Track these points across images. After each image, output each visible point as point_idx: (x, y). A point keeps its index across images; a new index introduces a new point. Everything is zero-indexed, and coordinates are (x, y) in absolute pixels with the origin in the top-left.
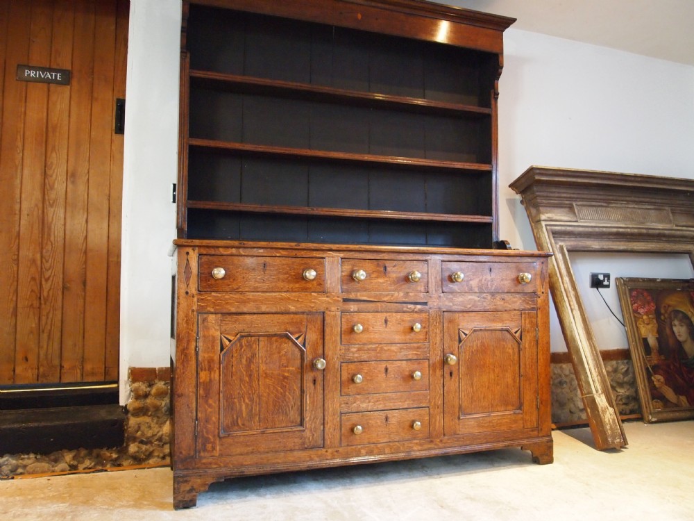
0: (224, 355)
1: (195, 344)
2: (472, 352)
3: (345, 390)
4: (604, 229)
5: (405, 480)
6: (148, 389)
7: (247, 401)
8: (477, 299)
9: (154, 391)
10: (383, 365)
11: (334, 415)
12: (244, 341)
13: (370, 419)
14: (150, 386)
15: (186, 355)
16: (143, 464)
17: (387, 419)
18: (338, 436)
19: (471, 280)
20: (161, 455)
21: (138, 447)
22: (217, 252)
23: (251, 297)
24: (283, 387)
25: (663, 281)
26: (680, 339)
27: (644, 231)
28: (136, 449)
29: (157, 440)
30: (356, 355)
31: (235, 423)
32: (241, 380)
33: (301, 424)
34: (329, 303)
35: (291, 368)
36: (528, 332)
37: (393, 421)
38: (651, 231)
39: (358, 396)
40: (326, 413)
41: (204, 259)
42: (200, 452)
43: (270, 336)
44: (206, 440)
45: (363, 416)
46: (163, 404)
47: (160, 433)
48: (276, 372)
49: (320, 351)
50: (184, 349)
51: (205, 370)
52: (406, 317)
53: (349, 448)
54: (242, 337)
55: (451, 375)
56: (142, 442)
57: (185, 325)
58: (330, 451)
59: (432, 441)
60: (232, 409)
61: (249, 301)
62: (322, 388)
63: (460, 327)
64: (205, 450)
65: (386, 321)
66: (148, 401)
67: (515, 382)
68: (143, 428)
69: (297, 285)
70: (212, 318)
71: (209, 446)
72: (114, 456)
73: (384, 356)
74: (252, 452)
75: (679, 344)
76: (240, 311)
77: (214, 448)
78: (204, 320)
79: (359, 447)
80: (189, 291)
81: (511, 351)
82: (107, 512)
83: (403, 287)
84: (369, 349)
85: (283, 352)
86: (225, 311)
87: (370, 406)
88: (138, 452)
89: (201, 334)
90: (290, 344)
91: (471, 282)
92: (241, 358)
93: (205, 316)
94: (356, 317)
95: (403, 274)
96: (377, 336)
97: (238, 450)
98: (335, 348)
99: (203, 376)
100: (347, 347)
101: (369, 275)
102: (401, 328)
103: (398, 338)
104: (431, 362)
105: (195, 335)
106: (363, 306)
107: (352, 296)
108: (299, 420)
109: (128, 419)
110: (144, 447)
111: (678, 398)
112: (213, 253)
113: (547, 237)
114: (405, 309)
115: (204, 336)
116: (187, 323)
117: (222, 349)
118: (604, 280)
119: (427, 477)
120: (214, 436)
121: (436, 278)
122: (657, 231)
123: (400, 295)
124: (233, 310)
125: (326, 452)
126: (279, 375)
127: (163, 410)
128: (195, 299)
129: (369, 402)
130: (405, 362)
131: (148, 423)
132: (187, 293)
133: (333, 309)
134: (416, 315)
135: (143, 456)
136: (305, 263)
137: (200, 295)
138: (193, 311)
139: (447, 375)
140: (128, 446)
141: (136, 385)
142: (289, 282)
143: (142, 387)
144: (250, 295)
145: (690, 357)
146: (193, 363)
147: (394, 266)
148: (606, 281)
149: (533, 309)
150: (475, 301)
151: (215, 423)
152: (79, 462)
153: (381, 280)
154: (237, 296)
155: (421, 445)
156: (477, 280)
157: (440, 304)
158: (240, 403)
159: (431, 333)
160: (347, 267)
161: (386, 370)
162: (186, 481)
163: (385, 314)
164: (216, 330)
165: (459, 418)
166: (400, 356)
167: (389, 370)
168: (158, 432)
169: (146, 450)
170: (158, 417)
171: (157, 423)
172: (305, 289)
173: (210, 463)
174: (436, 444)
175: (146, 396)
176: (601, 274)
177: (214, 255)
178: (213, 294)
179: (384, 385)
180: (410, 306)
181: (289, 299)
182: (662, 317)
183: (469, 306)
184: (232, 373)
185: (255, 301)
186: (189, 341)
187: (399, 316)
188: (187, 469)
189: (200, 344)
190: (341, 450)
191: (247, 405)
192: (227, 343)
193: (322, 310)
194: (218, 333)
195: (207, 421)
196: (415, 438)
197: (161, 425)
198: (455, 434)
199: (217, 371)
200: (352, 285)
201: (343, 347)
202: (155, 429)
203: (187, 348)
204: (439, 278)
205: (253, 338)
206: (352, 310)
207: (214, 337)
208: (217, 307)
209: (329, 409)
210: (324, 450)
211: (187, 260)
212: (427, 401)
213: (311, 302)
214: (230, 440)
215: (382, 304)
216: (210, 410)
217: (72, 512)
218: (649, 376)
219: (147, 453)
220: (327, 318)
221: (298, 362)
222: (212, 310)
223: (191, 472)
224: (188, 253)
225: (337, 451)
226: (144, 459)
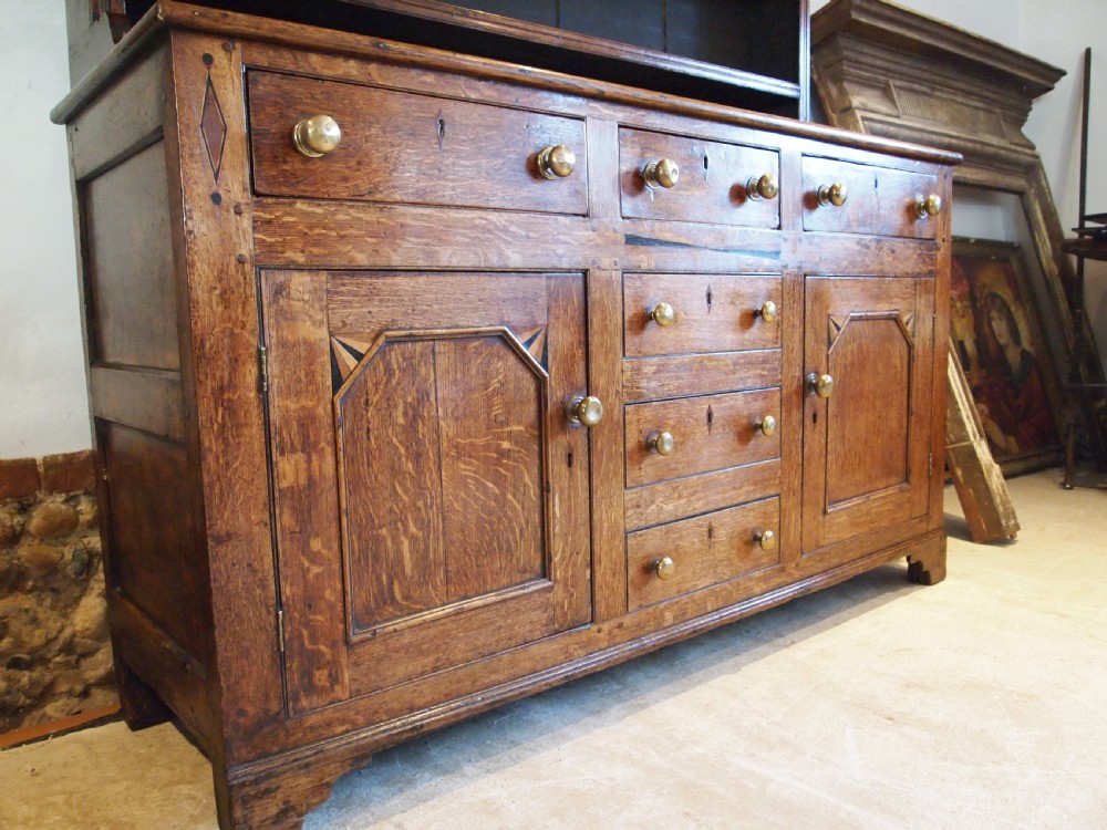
0: (344, 401)
1: (254, 370)
2: (845, 366)
3: (633, 474)
4: (934, 137)
6: (18, 519)
7: (413, 529)
8: (856, 247)
9: (36, 520)
10: (701, 408)
11: (613, 537)
12: (395, 356)
13: (681, 538)
14: (24, 509)
15: (231, 410)
16: (26, 724)
18: (622, 591)
19: (847, 204)
20: (79, 688)
21: (8, 679)
22: (303, 67)
23: (409, 221)
24: (499, 480)
25: (979, 242)
26: (1001, 341)
29: (60, 651)
30: (654, 384)
31: (385, 597)
32: (395, 472)
33: (545, 573)
34: (598, 245)
35: (516, 428)
36: (923, 322)
37: (721, 534)
39: (659, 487)
40: (596, 536)
41: (264, 85)
42: (296, 699)
43: (461, 339)
44: (312, 660)
45: (669, 532)
46: (69, 556)
47: (67, 632)
48: (480, 441)
49: (580, 376)
50: (222, 389)
51: (293, 450)
52: (746, 286)
53: (644, 612)
54: (391, 342)
55: (815, 421)
56: (16, 663)
57: (220, 309)
58: (606, 627)
59: (783, 569)
60: (376, 558)
61: (404, 231)
62: (586, 474)
63: (830, 311)
64: (311, 689)
65: (709, 297)
66: (23, 551)
67: (901, 427)
68: (15, 626)
70: (300, 282)
71: (321, 677)
73: (705, 384)
74: (435, 669)
75: (1001, 349)
76: (381, 262)
77: (335, 679)
78: (280, 290)
79: (662, 606)
80: (221, 192)
81: (898, 363)
84: (677, 368)
85: (495, 384)
86: (338, 262)
87: (682, 506)
88: (7, 691)
89: (271, 335)
90: (512, 360)
91: (848, 209)
92: (391, 406)
93: (280, 277)
94: (656, 286)
96: (693, 333)
97: (401, 671)
98: (613, 367)
99: (290, 469)
100: (635, 363)
102: (735, 313)
104: (784, 392)
105: (254, 341)
107: (644, 229)
108: (537, 563)
110: (25, 677)
111: (1007, 441)
112: (291, 67)
115: (282, 344)
116: (225, 299)
117: (337, 382)
120: (333, 645)
121: (794, 194)
124: (362, 259)
125: (599, 631)
126: (487, 447)
127: (70, 570)
128: (246, 222)
129: (680, 497)
130: (740, 395)
131: (27, 611)
132: (216, 198)
133: (606, 262)
134: (762, 283)
135: (23, 700)
137: (261, 206)
138: (241, 261)
139: (808, 421)
142: (505, 180)
144: (407, 215)
145: (1014, 372)
146: (255, 432)
149: (930, 273)
151: (331, 607)
153: (696, 192)
154: (370, 215)
155: (765, 579)
156: (857, 205)
157: (801, 256)
158: (395, 539)
159: (786, 325)
160: (631, 151)
162: (268, 792)
163: (707, 280)
164: (317, 324)
165: (825, 512)
166: (733, 381)
167: (716, 415)
168: (61, 630)
169: (33, 684)
170: (54, 591)
171: (53, 608)
173: (329, 724)
174: (789, 575)
175: (14, 538)
177: (294, 75)
178: (300, 205)
179: (705, 453)
180: (751, 259)
181: (505, 230)
183: (845, 263)
184: (369, 452)
185: (419, 233)
186: (235, 362)
187: (732, 283)
188: (265, 755)
189: (273, 369)
190: (627, 620)
191: (414, 540)
192: (351, 362)
193: (579, 261)
194: (324, 333)
195: (310, 602)
196: (757, 568)
197: (67, 607)
198: (818, 547)
199: (329, 450)
200: (645, 201)
201: (628, 365)
202: (53, 625)
203: (232, 386)
204: (798, 195)
205: (419, 347)
206: (643, 266)
207: (310, 347)
208: (316, 250)
209: (601, 524)
210: (594, 628)
211: (210, 83)
212: (777, 482)
213: (555, 241)
214: (377, 648)
215: (703, 253)
216: (316, 570)
219: (38, 691)
220: (593, 285)
221: (532, 408)
222: (301, 259)
223: (277, 761)
224: (208, 60)
225: (620, 626)
226: (29, 709)
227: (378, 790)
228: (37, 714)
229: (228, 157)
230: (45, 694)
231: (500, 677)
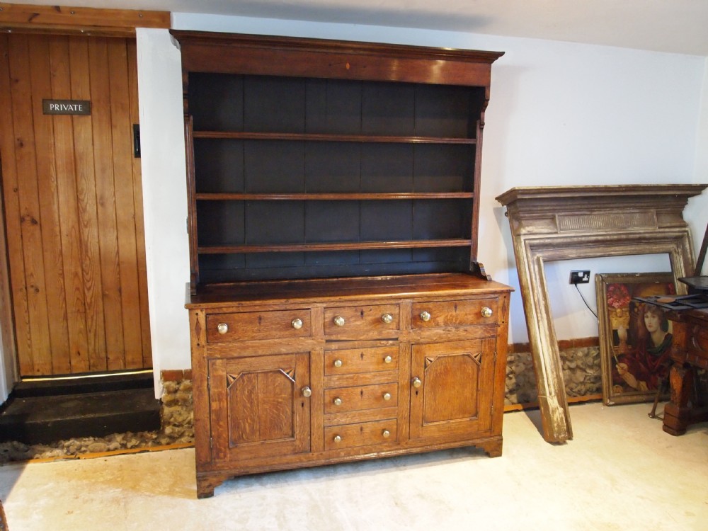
0: (230, 389)
1: (206, 383)
2: (436, 374)
3: (327, 410)
4: (583, 239)
5: (377, 471)
6: (178, 386)
7: (249, 421)
8: (442, 332)
9: (182, 387)
10: (359, 390)
11: (319, 428)
12: (245, 378)
13: (348, 430)
14: (178, 383)
15: (200, 391)
16: (177, 442)
17: (362, 429)
18: (322, 444)
19: (438, 317)
20: (191, 435)
21: (173, 429)
22: (221, 312)
23: (250, 344)
24: (277, 409)
25: (643, 275)
26: (650, 330)
27: (624, 237)
28: (171, 431)
29: (186, 423)
30: (337, 383)
31: (241, 437)
32: (245, 406)
33: (293, 436)
34: (315, 344)
35: (283, 396)
36: (487, 355)
37: (367, 430)
38: (631, 236)
39: (338, 414)
40: (312, 427)
41: (211, 317)
42: (214, 459)
43: (266, 373)
44: (219, 451)
45: (342, 428)
46: (190, 397)
47: (189, 418)
48: (271, 399)
49: (307, 381)
50: (198, 387)
51: (216, 401)
52: (380, 351)
53: (331, 451)
54: (244, 375)
55: (417, 393)
56: (175, 425)
57: (198, 369)
58: (316, 454)
59: (399, 444)
60: (238, 428)
61: (248, 347)
62: (309, 409)
63: (426, 355)
64: (218, 457)
65: (362, 355)
66: (178, 395)
67: (472, 395)
68: (175, 415)
69: (287, 333)
70: (219, 362)
71: (222, 455)
72: (154, 436)
73: (360, 382)
74: (255, 458)
75: (649, 334)
76: (242, 355)
77: (225, 456)
78: (214, 364)
79: (339, 451)
80: (200, 343)
81: (470, 372)
82: (150, 499)
83: (377, 326)
84: (347, 378)
85: (277, 384)
86: (229, 356)
87: (348, 420)
88: (172, 433)
89: (211, 375)
90: (283, 377)
91: (438, 319)
92: (244, 390)
93: (213, 361)
94: (337, 354)
95: (378, 316)
96: (354, 367)
97: (244, 456)
98: (319, 380)
99: (215, 405)
100: (329, 377)
101: (347, 320)
102: (374, 360)
103: (371, 368)
104: (400, 384)
105: (206, 376)
106: (342, 345)
107: (333, 337)
108: (290, 433)
109: (163, 409)
110: (177, 429)
111: (638, 384)
112: (218, 312)
113: (524, 252)
114: (379, 345)
115: (214, 376)
116: (199, 367)
117: (228, 385)
118: (583, 277)
119: (394, 469)
120: (225, 448)
121: (406, 318)
122: (638, 236)
123: (374, 334)
124: (235, 355)
125: (313, 455)
126: (274, 401)
128: (205, 349)
129: (347, 418)
130: (377, 386)
131: (178, 411)
132: (198, 345)
133: (318, 348)
134: (388, 349)
135: (176, 435)
136: (294, 315)
137: (209, 345)
138: (204, 358)
139: (413, 394)
140: (164, 429)
141: (167, 383)
142: (280, 330)
143: (173, 385)
144: (249, 343)
145: (656, 346)
146: (206, 397)
147: (371, 310)
148: (586, 277)
149: (493, 336)
150: (440, 334)
151: (225, 438)
152: (127, 441)
153: (358, 323)
154: (238, 344)
155: (390, 447)
156: (443, 317)
157: (410, 338)
158: (244, 423)
159: (400, 362)
160: (329, 315)
161: (362, 393)
162: (205, 480)
163: (362, 350)
164: (223, 371)
165: (422, 426)
166: (373, 381)
167: (364, 393)
168: (187, 418)
169: (179, 432)
170: (186, 406)
171: (185, 411)
172: (294, 335)
173: (223, 467)
174: (402, 446)
175: (176, 391)
176: (581, 271)
177: (218, 314)
178: (220, 344)
179: (359, 404)
180: (382, 342)
181: (281, 343)
182: (636, 310)
183: (435, 339)
184: (237, 402)
185: (252, 347)
186: (202, 381)
187: (373, 350)
188: (206, 471)
189: (211, 382)
190: (324, 453)
191: (249, 424)
192: (232, 380)
193: (309, 350)
194: (225, 373)
195: (219, 437)
196: (385, 442)
197: (188, 412)
198: (419, 437)
199: (225, 401)
200: (334, 329)
201: (326, 378)
202: (185, 415)
203: (201, 386)
204: (410, 317)
205: (253, 375)
206: (333, 348)
207: (221, 377)
208: (223, 354)
209: (314, 424)
210: (311, 454)
211: (197, 319)
212: (396, 414)
213: (298, 344)
214: (237, 450)
215: (360, 342)
216: (221, 429)
217: (124, 498)
218: (614, 363)
219: (180, 434)
220: (312, 356)
221: (290, 390)
222: (219, 356)
223: (208, 473)
224: (197, 314)
225: (321, 454)
226: (177, 438)
227: (243, 485)
228: (179, 440)
229: (201, 335)
230: (182, 435)
231: (276, 463)
